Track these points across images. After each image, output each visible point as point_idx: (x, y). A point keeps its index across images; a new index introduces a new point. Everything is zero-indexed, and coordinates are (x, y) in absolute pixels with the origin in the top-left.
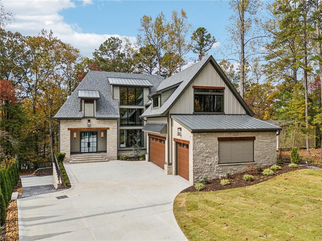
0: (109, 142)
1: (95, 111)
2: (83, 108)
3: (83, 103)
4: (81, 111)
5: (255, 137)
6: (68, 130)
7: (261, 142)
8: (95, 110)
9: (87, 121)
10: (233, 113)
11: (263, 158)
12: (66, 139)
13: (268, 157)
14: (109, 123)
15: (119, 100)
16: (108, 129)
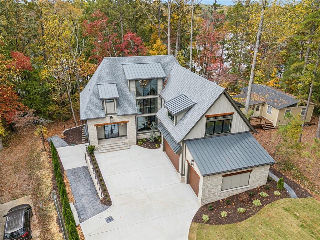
1: (116, 108)
2: (105, 107)
3: (105, 103)
4: (103, 109)
5: (252, 170)
6: (94, 126)
9: (109, 118)
10: (238, 131)
11: (256, 182)
12: (93, 133)
14: (128, 117)
15: (135, 92)
16: (128, 122)
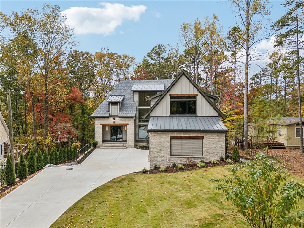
0: (129, 134)
1: (118, 112)
2: (110, 109)
3: (110, 106)
4: (109, 111)
5: (203, 136)
6: (101, 125)
7: (209, 140)
8: (118, 110)
9: (113, 119)
10: (205, 115)
11: (211, 153)
12: (99, 131)
13: (216, 153)
14: (128, 120)
15: (138, 102)
16: (128, 124)
